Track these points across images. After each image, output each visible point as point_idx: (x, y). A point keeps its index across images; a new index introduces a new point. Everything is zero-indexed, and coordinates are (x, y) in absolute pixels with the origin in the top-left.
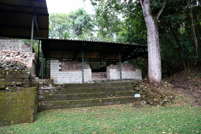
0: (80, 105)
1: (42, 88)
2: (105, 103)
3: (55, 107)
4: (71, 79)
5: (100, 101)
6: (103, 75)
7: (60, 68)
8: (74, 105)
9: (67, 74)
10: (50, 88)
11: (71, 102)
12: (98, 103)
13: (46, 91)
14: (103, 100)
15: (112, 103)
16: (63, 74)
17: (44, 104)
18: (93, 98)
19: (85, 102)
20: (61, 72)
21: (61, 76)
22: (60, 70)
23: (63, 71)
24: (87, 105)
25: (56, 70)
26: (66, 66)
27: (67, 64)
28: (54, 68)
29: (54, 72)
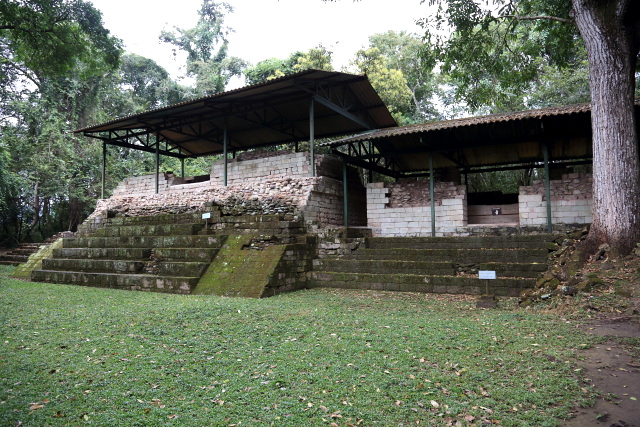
0: (380, 285)
1: (323, 245)
2: (438, 288)
3: (334, 283)
4: (411, 225)
5: (426, 281)
6: (497, 213)
7: (387, 201)
8: (367, 285)
9: (403, 215)
10: (337, 246)
11: (362, 277)
12: (420, 286)
13: (331, 252)
14: (432, 280)
15: (456, 289)
16: (393, 215)
17: (315, 277)
18: (416, 273)
19: (391, 281)
20: (389, 210)
21: (389, 220)
22: (388, 205)
23: (396, 207)
24: (395, 286)
25: (378, 206)
26: (404, 194)
27: (407, 189)
28: (375, 201)
29: (375, 211)
